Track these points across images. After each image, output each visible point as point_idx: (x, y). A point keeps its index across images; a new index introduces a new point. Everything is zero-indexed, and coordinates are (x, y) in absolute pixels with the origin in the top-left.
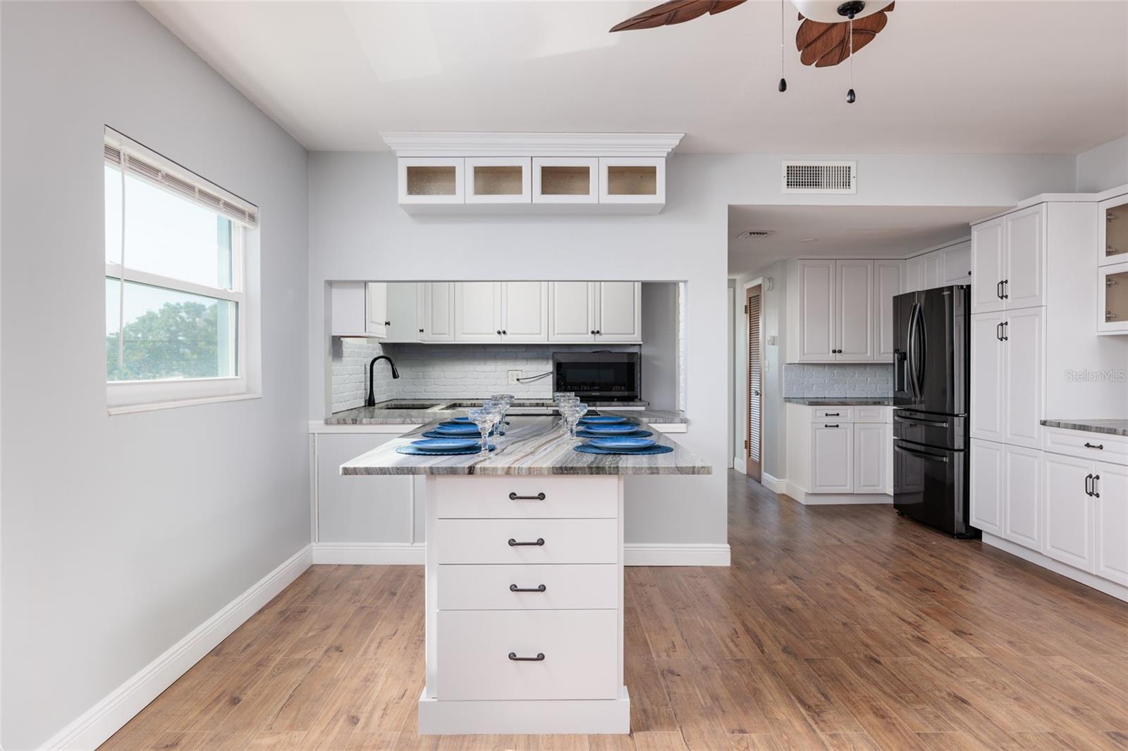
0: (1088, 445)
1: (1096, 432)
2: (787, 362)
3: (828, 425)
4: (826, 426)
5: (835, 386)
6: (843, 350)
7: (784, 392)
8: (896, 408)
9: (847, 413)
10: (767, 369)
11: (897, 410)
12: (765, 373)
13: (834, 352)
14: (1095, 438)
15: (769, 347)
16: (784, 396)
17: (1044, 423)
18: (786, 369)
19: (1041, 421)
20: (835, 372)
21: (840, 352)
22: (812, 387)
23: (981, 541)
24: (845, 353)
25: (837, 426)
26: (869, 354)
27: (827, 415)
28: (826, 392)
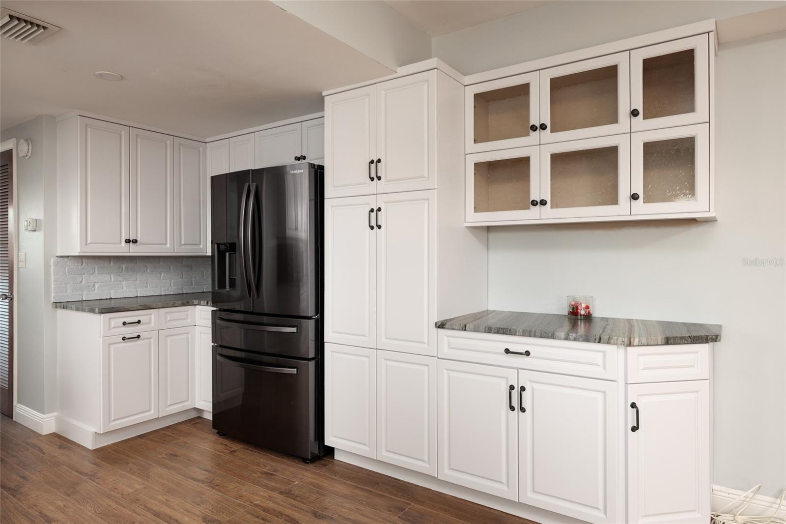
0: (507, 351)
1: (524, 335)
2: (58, 255)
3: (127, 336)
4: (124, 339)
5: (124, 283)
6: (139, 240)
7: (53, 295)
8: (215, 309)
9: (150, 319)
10: (21, 264)
11: (215, 310)
12: (18, 268)
13: (128, 241)
14: (518, 343)
15: (25, 235)
16: (53, 300)
17: (441, 325)
18: (56, 264)
19: (436, 323)
20: (124, 267)
21: (135, 241)
22: (94, 286)
23: (333, 457)
24: (140, 244)
25: (138, 337)
26: (168, 246)
27: (124, 324)
28: (112, 291)
